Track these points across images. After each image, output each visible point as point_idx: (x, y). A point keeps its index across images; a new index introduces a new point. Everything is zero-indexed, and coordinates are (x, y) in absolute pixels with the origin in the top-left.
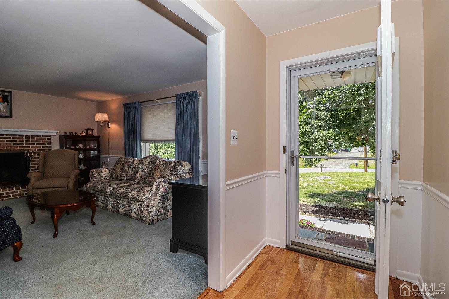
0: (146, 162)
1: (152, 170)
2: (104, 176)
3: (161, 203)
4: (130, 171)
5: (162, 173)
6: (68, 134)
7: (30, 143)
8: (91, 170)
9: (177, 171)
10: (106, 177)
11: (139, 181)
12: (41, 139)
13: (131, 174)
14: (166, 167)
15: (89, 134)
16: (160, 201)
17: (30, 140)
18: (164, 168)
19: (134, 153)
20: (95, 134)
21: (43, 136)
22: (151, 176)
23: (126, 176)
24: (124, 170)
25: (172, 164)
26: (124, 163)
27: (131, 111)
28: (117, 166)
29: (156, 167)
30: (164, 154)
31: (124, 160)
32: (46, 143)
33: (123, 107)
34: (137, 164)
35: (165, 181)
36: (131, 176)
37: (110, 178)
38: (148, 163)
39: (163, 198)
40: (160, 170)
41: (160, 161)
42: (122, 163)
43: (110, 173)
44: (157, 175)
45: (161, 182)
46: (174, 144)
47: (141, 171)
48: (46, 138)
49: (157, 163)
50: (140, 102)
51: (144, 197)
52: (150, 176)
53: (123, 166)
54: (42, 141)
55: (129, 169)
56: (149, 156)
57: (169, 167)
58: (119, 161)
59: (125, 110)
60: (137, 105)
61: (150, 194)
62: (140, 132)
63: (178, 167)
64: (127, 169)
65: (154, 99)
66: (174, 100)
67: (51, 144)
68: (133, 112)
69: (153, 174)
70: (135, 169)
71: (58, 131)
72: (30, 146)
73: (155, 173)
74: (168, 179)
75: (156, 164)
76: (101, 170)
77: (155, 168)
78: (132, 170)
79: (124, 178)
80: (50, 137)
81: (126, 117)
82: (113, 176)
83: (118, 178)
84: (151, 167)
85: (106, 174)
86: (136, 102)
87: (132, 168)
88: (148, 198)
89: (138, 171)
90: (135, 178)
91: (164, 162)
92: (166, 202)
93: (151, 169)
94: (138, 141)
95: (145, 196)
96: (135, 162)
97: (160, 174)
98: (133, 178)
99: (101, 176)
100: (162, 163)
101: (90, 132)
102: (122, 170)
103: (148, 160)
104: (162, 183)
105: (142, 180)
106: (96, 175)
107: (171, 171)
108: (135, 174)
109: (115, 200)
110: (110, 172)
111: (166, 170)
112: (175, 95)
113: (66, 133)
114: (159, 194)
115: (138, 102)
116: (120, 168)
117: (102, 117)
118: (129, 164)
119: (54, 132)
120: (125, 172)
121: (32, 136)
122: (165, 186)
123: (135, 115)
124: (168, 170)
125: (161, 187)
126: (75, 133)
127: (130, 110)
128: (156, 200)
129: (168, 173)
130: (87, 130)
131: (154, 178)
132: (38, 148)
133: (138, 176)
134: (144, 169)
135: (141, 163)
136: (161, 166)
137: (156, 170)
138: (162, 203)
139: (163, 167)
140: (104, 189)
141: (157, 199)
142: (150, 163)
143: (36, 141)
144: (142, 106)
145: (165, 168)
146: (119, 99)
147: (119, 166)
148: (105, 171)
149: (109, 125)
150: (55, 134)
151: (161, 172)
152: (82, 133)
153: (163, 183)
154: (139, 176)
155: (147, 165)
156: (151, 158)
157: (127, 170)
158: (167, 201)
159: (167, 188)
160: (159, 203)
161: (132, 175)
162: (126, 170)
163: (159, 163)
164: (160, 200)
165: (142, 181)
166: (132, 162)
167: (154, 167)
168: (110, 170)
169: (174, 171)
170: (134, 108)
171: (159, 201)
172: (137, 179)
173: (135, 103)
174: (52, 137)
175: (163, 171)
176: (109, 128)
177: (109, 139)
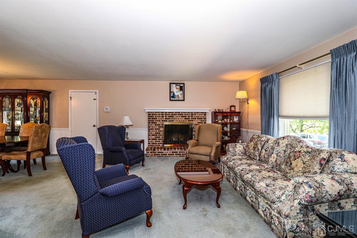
0: (282, 143)
1: (289, 157)
2: (238, 151)
3: (302, 215)
4: (264, 151)
5: (305, 166)
6: (217, 111)
7: (194, 118)
8: (228, 144)
9: (333, 167)
10: (240, 153)
11: (273, 165)
12: (200, 115)
13: (264, 155)
14: (313, 157)
15: (232, 110)
16: (300, 211)
17: (194, 116)
18: (309, 158)
19: (270, 130)
20: (237, 110)
21: (201, 113)
22: (288, 164)
23: (259, 155)
24: (257, 149)
25: (324, 155)
26: (257, 141)
27: (268, 85)
28: (250, 143)
29: (297, 155)
30: (310, 127)
31: (258, 137)
32: (203, 118)
33: (260, 82)
34: (272, 145)
35: (310, 183)
36: (264, 157)
37: (244, 154)
38: (285, 145)
39: (305, 208)
40: (302, 160)
41: (302, 147)
42: (255, 140)
43: (244, 150)
44: (296, 165)
45: (302, 183)
46: (326, 123)
47: (276, 154)
48: (203, 114)
49: (297, 149)
50: (278, 73)
51: (275, 197)
52: (286, 165)
53: (256, 144)
54: (201, 116)
55: (262, 148)
56: (288, 136)
57: (318, 159)
58: (253, 138)
59: (262, 84)
60: (275, 77)
61: (284, 195)
62: (277, 107)
63: (334, 160)
64: (260, 148)
65: (295, 66)
66: (329, 59)
67: (206, 119)
68: (269, 86)
69: (291, 164)
70: (269, 150)
71: (210, 109)
72: (194, 120)
73: (294, 163)
74: (316, 181)
75: (295, 151)
76: (236, 145)
77: (294, 156)
78: (266, 151)
79: (256, 158)
80: (205, 114)
81: (263, 91)
82: (246, 153)
83: (250, 156)
84: (289, 152)
85: (240, 150)
86: (274, 74)
87: (265, 148)
88: (281, 201)
89: (272, 153)
90: (268, 161)
91: (310, 150)
92: (311, 215)
93: (289, 155)
94: (275, 117)
95: (277, 196)
96: (270, 142)
97: (302, 167)
98: (266, 160)
99: (235, 151)
100: (305, 150)
101: (233, 109)
102: (254, 148)
103: (286, 141)
104: (304, 185)
105: (277, 166)
106: (231, 149)
107: (321, 165)
108: (269, 156)
109: (243, 184)
110: (244, 148)
111: (312, 162)
112: (329, 52)
113: (216, 110)
114: (299, 201)
115: (276, 73)
116: (253, 146)
117: (242, 94)
118: (262, 143)
119: (208, 110)
120: (257, 151)
121: (195, 113)
122: (309, 192)
123: (272, 88)
124: (315, 163)
125: (303, 192)
126: (222, 110)
127: (266, 84)
128: (293, 208)
129: (315, 168)
130: (231, 106)
131: (293, 169)
132: (198, 122)
133: (272, 159)
134: (280, 152)
135: (276, 143)
136: (303, 154)
137: (296, 159)
138: (304, 215)
139: (307, 156)
140: (234, 167)
141: (295, 207)
142: (288, 146)
143: (197, 117)
144: (280, 78)
145: (311, 159)
146: (258, 74)
147: (252, 143)
148: (240, 147)
149: (248, 101)
150: (208, 111)
151: (304, 164)
152: (227, 109)
153: (306, 187)
154: (274, 160)
155: (284, 148)
156: (289, 140)
157: (260, 150)
158: (312, 213)
159: (313, 196)
160: (298, 213)
161: (266, 157)
162: (258, 149)
163: (300, 150)
164: (300, 209)
165: (277, 168)
166: (266, 141)
167: (293, 153)
168: (244, 146)
169: (327, 165)
170: (272, 81)
171: (298, 211)
172: (271, 162)
173: (272, 75)
174: (207, 114)
175: (307, 163)
176: (248, 104)
177: (248, 114)
